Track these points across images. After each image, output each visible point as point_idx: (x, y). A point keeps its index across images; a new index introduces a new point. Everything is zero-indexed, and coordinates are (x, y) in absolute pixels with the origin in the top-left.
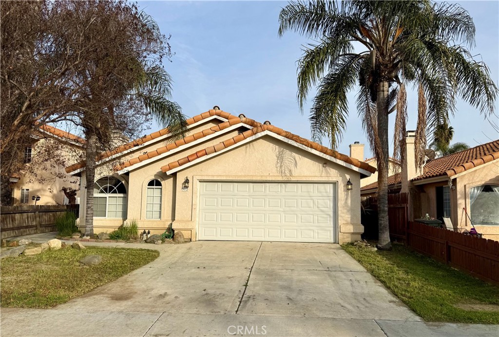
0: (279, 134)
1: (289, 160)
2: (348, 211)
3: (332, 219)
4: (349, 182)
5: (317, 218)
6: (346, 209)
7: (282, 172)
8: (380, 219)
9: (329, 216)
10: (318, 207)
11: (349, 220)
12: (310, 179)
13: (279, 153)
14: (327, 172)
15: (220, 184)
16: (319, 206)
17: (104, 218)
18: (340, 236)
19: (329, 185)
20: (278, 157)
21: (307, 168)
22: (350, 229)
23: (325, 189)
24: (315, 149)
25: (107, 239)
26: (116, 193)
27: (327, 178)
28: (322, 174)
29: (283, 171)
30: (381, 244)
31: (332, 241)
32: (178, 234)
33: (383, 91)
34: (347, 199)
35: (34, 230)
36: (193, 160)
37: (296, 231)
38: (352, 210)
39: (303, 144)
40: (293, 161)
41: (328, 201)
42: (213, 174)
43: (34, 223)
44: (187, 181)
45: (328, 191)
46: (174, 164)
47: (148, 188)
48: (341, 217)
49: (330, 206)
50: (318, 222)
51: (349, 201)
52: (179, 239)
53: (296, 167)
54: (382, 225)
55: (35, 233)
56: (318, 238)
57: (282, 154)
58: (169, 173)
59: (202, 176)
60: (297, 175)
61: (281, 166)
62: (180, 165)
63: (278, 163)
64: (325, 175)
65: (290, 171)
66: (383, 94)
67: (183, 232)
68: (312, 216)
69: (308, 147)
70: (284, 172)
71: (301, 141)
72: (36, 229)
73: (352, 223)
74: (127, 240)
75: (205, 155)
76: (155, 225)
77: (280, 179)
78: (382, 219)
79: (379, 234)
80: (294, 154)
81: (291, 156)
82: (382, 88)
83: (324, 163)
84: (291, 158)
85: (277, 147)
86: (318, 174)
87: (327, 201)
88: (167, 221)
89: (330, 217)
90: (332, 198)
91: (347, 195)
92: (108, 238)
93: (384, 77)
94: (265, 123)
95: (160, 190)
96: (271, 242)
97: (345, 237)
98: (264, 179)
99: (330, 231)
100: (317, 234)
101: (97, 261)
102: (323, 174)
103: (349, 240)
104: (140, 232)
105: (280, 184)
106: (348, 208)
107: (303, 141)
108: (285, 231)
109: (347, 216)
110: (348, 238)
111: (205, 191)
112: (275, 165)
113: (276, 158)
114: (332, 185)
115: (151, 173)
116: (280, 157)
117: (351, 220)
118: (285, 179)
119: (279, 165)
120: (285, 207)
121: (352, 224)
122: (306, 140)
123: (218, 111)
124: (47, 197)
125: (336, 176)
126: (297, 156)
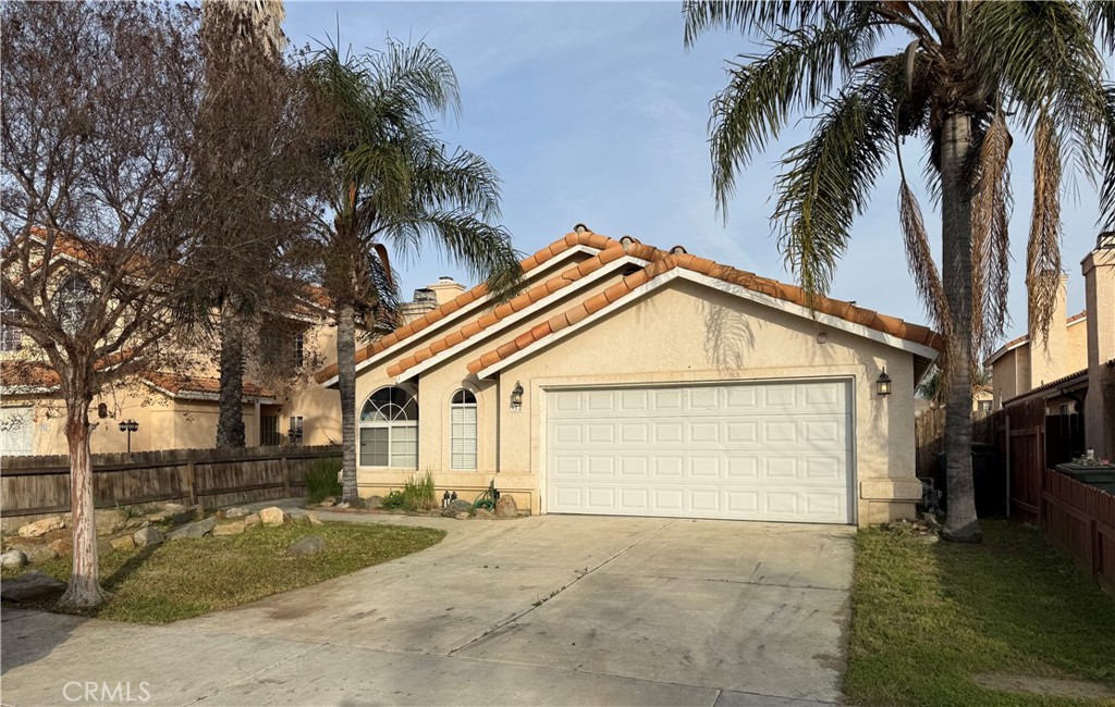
0: (705, 273)
1: (736, 331)
2: (882, 447)
3: (843, 468)
4: (883, 375)
5: (805, 464)
6: (877, 443)
7: (718, 361)
8: (949, 464)
9: (835, 461)
10: (808, 440)
11: (885, 468)
12: (786, 374)
13: (712, 317)
14: (826, 355)
15: (587, 393)
16: (811, 437)
17: (384, 468)
18: (862, 508)
19: (834, 385)
20: (709, 328)
21: (778, 348)
22: (887, 490)
23: (826, 396)
24: (793, 302)
25: (379, 508)
26: (404, 419)
27: (826, 368)
28: (813, 359)
29: (721, 358)
30: (950, 528)
31: (844, 519)
32: (503, 499)
33: (954, 141)
34: (876, 419)
35: (279, 491)
36: (525, 346)
37: (755, 496)
38: (892, 445)
39: (762, 292)
40: (746, 335)
41: (835, 425)
42: (570, 374)
43: (279, 480)
44: (519, 391)
45: (834, 400)
46: (489, 357)
47: (453, 408)
48: (865, 461)
49: (838, 436)
50: (809, 475)
51: (884, 424)
52: (506, 509)
53: (753, 346)
54: (954, 480)
55: (280, 498)
56: (809, 512)
57: (717, 320)
58: (482, 375)
59: (546, 377)
60: (753, 365)
61: (716, 347)
62: (503, 357)
63: (708, 340)
64: (822, 363)
65: (738, 357)
66: (954, 148)
67: (514, 495)
68: (794, 461)
69: (776, 297)
70: (725, 361)
71: (757, 284)
72: (283, 490)
73: (893, 475)
74: (411, 510)
75: (548, 333)
76: (466, 482)
77: (714, 376)
78: (954, 465)
79: (948, 501)
80: (746, 317)
81: (740, 321)
82: (950, 134)
83: (821, 334)
84: (740, 326)
85: (706, 302)
86: (803, 361)
87: (829, 424)
88: (488, 472)
89: (839, 461)
90: (843, 418)
91: (878, 408)
92: (381, 506)
93: (956, 106)
94: (673, 251)
95: (474, 410)
96: (695, 519)
97: (875, 510)
98: (678, 378)
99: (839, 495)
100: (806, 504)
101: (312, 547)
102: (817, 359)
103: (884, 517)
104: (439, 495)
105: (716, 389)
106: (882, 441)
107: (762, 284)
108: (730, 496)
109: (879, 459)
110: (883, 511)
111: (556, 410)
112: (702, 346)
113: (705, 329)
114: (842, 386)
115: (456, 376)
116: (714, 326)
117: (889, 468)
118: (725, 376)
119: (712, 343)
120: (730, 440)
121: (894, 479)
122: (769, 281)
123: (584, 234)
124: (332, 431)
125: (851, 362)
126: (753, 321)
